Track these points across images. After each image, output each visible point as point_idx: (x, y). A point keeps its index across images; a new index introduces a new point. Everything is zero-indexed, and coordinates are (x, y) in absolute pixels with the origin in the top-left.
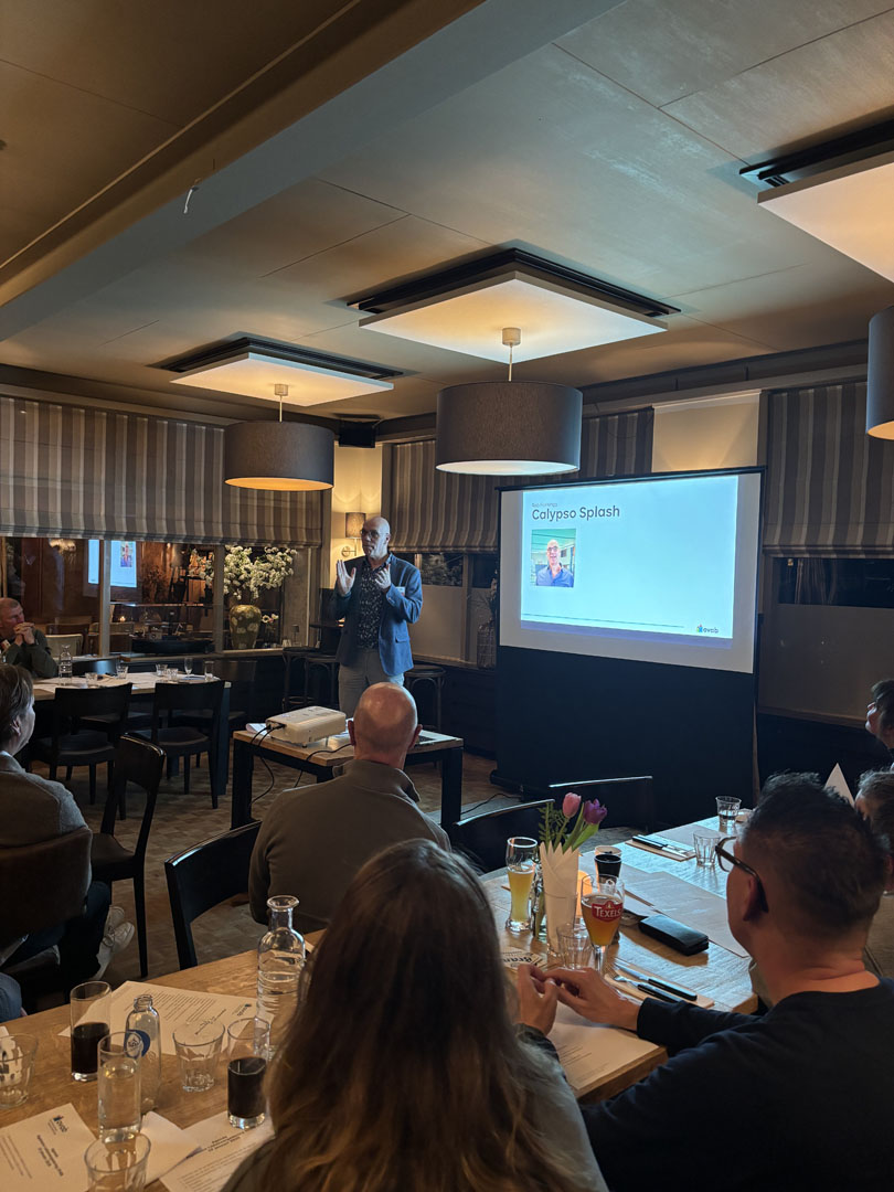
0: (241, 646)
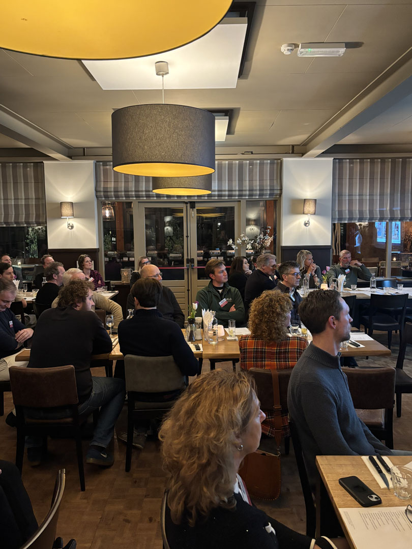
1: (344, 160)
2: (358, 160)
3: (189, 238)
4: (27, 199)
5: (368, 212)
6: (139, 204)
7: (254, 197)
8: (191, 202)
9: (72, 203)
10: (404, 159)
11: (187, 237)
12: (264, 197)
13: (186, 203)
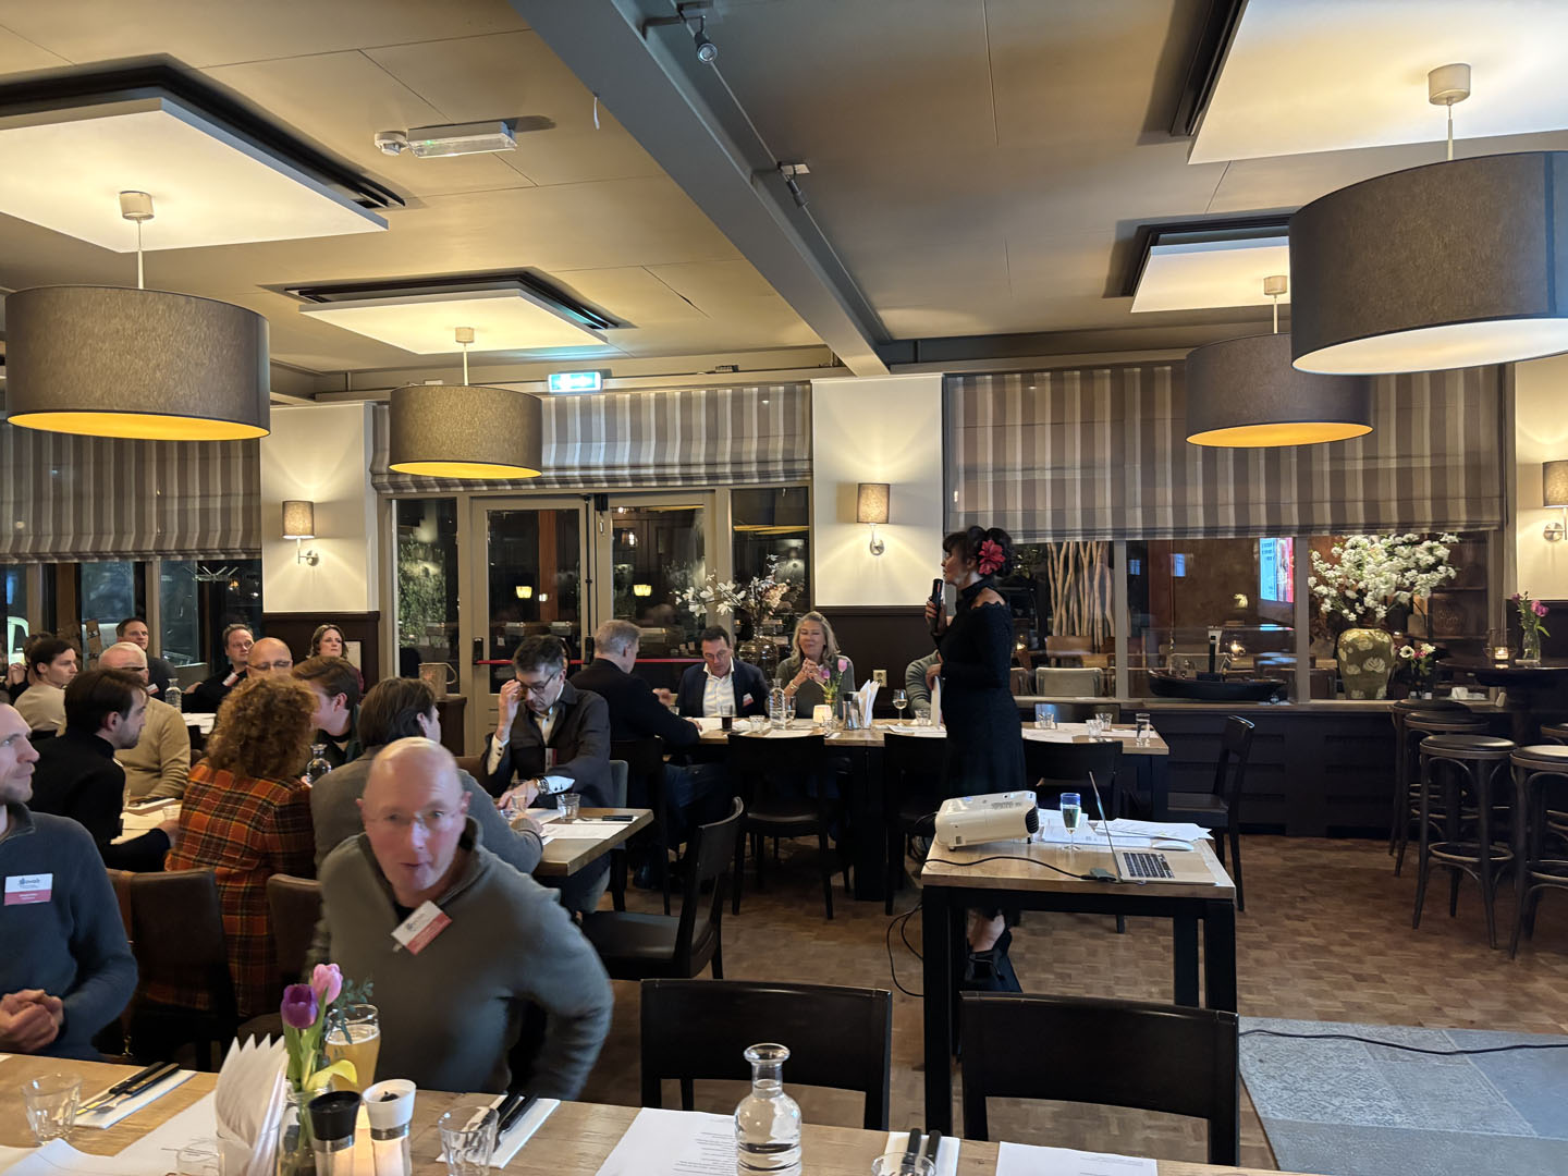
0: (1355, 694)
1: (978, 378)
2: (1018, 376)
3: (593, 586)
4: (226, 495)
5: (1049, 514)
6: (474, 501)
7: (746, 481)
8: (596, 496)
9: (311, 504)
10: (1147, 367)
11: (589, 582)
12: (772, 480)
13: (587, 498)
